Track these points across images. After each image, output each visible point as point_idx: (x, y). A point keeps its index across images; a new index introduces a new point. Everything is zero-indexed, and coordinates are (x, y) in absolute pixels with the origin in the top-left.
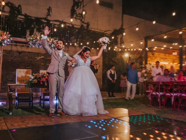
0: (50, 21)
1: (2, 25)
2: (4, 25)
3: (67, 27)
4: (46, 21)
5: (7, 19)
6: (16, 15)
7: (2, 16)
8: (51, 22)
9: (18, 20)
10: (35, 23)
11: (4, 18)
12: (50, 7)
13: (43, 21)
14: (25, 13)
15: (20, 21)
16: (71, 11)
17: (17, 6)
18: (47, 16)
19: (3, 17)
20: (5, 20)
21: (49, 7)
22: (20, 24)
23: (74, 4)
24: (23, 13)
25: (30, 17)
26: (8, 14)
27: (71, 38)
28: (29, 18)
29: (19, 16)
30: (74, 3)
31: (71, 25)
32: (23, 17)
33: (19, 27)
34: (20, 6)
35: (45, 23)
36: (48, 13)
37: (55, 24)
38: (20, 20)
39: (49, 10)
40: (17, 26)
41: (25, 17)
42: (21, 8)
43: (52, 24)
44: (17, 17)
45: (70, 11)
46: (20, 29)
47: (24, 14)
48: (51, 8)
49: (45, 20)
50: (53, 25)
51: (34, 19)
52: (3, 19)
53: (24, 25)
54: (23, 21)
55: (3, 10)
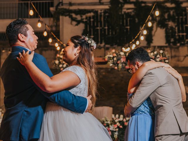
1: (101, 26)
2: (103, 26)
4: (173, 5)
5: (107, 14)
6: (120, 5)
7: (99, 12)
8: (184, 5)
9: (125, 13)
11: (103, 14)
13: (169, 5)
15: (128, 15)
19: (101, 13)
20: (104, 18)
22: (129, 19)
25: (145, 3)
26: (107, 7)
28: (143, 5)
29: (127, 6)
32: (132, 6)
33: (127, 25)
35: (172, 8)
38: (128, 13)
40: (123, 23)
41: (135, 5)
43: (185, 7)
44: (121, 8)
46: (128, 27)
49: (172, 3)
51: (150, 5)
52: (101, 16)
53: (135, 20)
54: (133, 14)
55: (100, 2)
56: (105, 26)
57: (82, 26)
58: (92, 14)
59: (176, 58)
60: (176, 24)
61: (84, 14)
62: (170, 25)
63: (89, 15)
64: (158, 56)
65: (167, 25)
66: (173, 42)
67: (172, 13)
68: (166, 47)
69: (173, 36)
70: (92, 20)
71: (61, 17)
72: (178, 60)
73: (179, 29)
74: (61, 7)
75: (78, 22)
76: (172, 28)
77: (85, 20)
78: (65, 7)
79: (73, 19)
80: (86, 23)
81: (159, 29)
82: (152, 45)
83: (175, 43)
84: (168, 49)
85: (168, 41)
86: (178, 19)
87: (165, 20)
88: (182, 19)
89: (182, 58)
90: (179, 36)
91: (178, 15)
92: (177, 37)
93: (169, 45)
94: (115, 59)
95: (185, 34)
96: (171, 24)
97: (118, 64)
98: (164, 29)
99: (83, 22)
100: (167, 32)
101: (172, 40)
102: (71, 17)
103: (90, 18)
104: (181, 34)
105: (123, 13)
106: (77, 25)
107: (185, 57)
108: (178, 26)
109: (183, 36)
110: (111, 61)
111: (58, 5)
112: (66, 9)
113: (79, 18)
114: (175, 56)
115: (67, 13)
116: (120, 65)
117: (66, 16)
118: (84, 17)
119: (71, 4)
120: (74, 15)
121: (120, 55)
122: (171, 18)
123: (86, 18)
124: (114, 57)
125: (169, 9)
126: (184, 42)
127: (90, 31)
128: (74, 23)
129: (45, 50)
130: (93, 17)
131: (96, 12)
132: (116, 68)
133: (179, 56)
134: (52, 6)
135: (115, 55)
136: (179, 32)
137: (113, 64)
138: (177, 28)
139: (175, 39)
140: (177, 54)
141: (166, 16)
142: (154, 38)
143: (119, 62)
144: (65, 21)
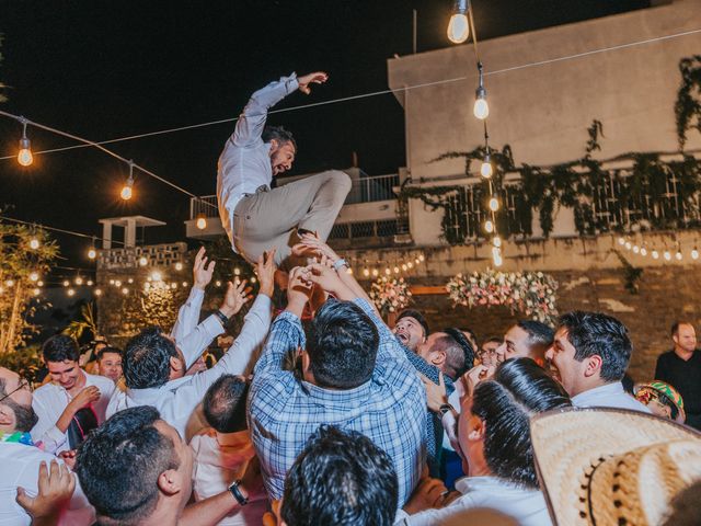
0: (601, 164)
1: (470, 210)
2: (473, 210)
3: (665, 167)
4: (587, 169)
5: (479, 191)
7: (467, 188)
8: (604, 167)
9: (507, 187)
10: (552, 183)
11: (472, 191)
12: (598, 119)
13: (578, 169)
14: (523, 164)
15: (512, 189)
16: (676, 111)
17: (500, 151)
18: (588, 150)
19: (469, 190)
20: (474, 196)
21: (595, 122)
22: (513, 197)
23: (686, 81)
24: (517, 165)
25: (537, 168)
27: (687, 202)
28: (535, 172)
29: (509, 176)
30: (685, 79)
31: (680, 158)
32: (518, 175)
33: (510, 206)
34: (507, 147)
35: (584, 175)
36: (589, 143)
37: (618, 171)
38: (512, 187)
39: (594, 131)
40: (504, 202)
41: (522, 174)
42: (511, 154)
43: (607, 172)
44: (501, 180)
45: (672, 110)
46: (513, 209)
47: (522, 167)
48: (600, 123)
49: (583, 166)
50: (612, 173)
51: (547, 172)
52: (469, 194)
53: (523, 197)
54: (519, 187)
55: (467, 174)
56: (476, 209)
57: (441, 211)
58: (455, 192)
59: (593, 256)
60: (592, 199)
61: (444, 193)
62: (581, 202)
63: (450, 194)
64: (534, 283)
65: (577, 202)
66: (588, 229)
67: (584, 181)
68: (575, 238)
69: (589, 219)
70: (456, 201)
71: (410, 200)
72: (597, 259)
73: (597, 207)
74: (409, 185)
75: (436, 206)
76: (585, 206)
77: (445, 203)
78: (414, 185)
79: (427, 202)
80: (446, 207)
81: (563, 208)
82: (552, 234)
83: (591, 231)
84: (579, 241)
85: (579, 227)
86: (596, 191)
87: (574, 193)
88: (602, 190)
89: (603, 255)
90: (599, 218)
91: (594, 185)
92: (595, 220)
93: (582, 233)
94: (462, 289)
95: (608, 214)
96: (583, 199)
97: (467, 298)
98: (573, 209)
99: (443, 206)
100: (576, 213)
101: (587, 225)
102: (424, 199)
103: (453, 198)
104: (601, 214)
105: (503, 187)
106: (433, 210)
107: (608, 252)
108: (596, 201)
109: (605, 218)
110: (456, 292)
111: (405, 182)
112: (415, 188)
113: (435, 199)
114: (591, 252)
115: (418, 193)
116: (471, 300)
117: (416, 198)
118: (444, 197)
119: (422, 180)
120: (428, 196)
121: (470, 282)
122: (584, 190)
123: (447, 199)
124: (459, 287)
125: (578, 176)
126: (607, 227)
127: (454, 218)
128: (429, 207)
129: (387, 252)
130: (458, 197)
131: (461, 189)
132: (465, 303)
133: (596, 253)
134: (397, 185)
135: (462, 283)
136: (598, 210)
137: (460, 296)
138: (594, 205)
139: (592, 224)
140: (594, 249)
141: (575, 187)
142: (554, 223)
143: (469, 294)
144: (415, 205)
